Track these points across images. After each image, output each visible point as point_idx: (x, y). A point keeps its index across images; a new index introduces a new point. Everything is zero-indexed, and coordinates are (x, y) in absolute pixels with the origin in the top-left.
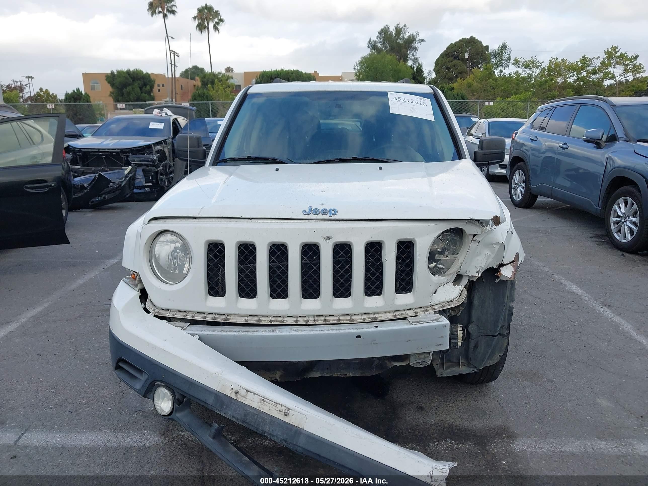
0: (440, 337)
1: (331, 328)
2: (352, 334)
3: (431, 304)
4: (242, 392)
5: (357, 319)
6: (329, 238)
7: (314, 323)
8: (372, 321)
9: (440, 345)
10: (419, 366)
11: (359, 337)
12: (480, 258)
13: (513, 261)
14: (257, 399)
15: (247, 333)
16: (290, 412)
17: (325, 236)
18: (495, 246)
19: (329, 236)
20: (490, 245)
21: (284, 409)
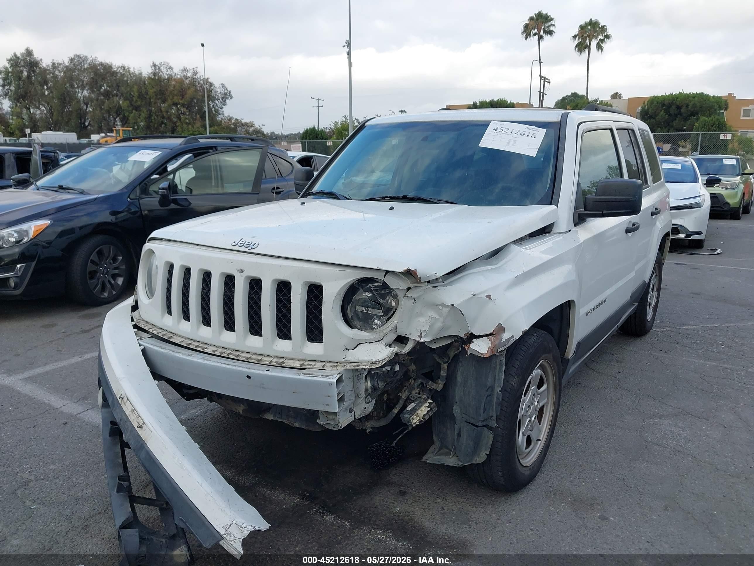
0: (327, 396)
1: (234, 364)
2: (243, 372)
3: (345, 360)
4: (125, 399)
5: (265, 361)
6: (242, 271)
7: (227, 356)
8: (277, 365)
9: (327, 405)
10: (331, 428)
11: (249, 377)
12: (422, 320)
13: (491, 334)
14: (130, 408)
15: (171, 353)
16: (144, 426)
17: (239, 269)
18: (441, 307)
19: (242, 269)
20: (436, 306)
21: (141, 422)
